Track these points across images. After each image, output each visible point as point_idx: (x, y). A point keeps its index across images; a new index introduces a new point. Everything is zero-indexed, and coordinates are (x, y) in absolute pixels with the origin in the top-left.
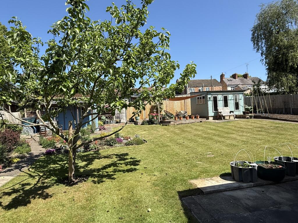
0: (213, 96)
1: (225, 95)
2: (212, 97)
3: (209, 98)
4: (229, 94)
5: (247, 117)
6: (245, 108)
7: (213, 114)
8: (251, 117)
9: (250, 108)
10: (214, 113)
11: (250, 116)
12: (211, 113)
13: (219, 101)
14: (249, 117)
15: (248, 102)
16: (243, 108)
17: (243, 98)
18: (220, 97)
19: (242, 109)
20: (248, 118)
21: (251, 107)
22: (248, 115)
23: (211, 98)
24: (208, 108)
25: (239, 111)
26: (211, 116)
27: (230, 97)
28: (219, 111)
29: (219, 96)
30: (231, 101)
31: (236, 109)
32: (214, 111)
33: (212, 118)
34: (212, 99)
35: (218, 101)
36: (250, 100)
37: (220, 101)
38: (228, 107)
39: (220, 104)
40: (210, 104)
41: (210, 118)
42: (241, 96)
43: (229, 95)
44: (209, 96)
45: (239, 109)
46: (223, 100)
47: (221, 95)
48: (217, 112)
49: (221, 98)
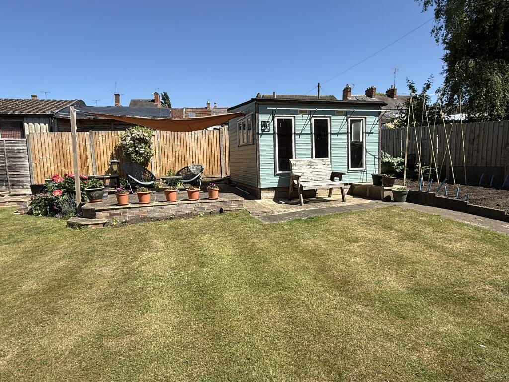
0: (276, 119)
1: (320, 117)
2: (273, 120)
3: (265, 124)
4: (333, 114)
5: (386, 194)
6: (382, 162)
7: (274, 182)
8: (398, 196)
9: (395, 161)
10: (278, 178)
11: (394, 192)
12: (269, 177)
13: (297, 137)
14: (391, 194)
15: (391, 143)
16: (377, 162)
17: (376, 130)
18: (302, 123)
19: (371, 166)
20: (388, 199)
21: (399, 159)
22: (390, 190)
23: (271, 126)
24: (257, 159)
25: (362, 171)
26: (269, 189)
27: (337, 123)
28: (296, 171)
29: (299, 118)
30: (339, 136)
31: (352, 167)
32: (278, 172)
33: (272, 194)
34: (273, 127)
35: (293, 136)
36: (398, 139)
37: (302, 137)
38: (327, 156)
39: (303, 145)
40: (268, 146)
41: (264, 194)
42: (371, 123)
43: (333, 118)
44: (263, 118)
45: (362, 166)
46: (311, 134)
47: (306, 117)
48: (288, 174)
49: (305, 125)
